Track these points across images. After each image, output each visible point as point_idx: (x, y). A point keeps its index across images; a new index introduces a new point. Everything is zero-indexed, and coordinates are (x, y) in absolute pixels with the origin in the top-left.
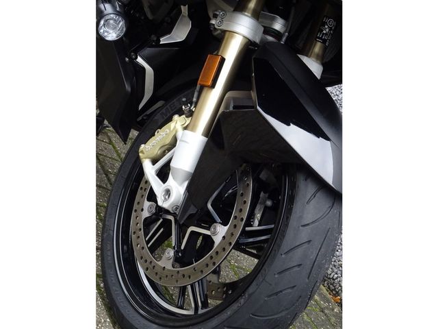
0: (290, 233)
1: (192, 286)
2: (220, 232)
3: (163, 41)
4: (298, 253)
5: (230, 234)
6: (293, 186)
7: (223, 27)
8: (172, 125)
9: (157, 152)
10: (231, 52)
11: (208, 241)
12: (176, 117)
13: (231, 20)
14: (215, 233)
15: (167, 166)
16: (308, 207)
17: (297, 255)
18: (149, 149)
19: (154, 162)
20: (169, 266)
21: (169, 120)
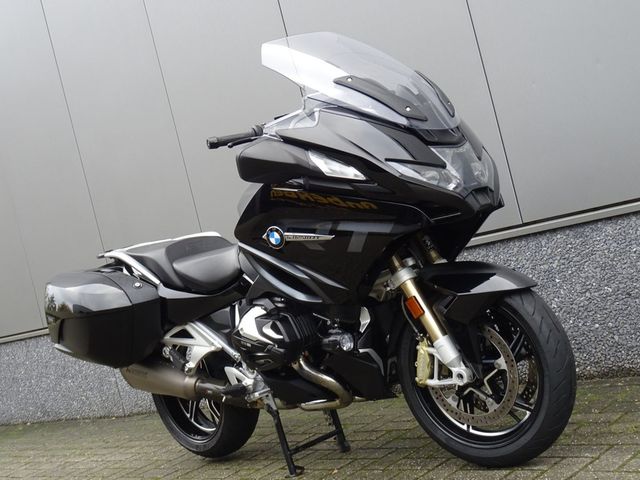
0: (532, 324)
1: (516, 404)
2: (501, 363)
3: (362, 330)
4: (544, 327)
5: (507, 356)
6: (510, 307)
7: (397, 285)
8: (421, 351)
9: (427, 371)
10: (412, 290)
11: (502, 373)
12: (418, 347)
13: (398, 279)
14: (500, 366)
15: (441, 365)
16: (525, 307)
17: (545, 329)
18: (422, 376)
19: (432, 377)
20: (496, 406)
21: (416, 351)
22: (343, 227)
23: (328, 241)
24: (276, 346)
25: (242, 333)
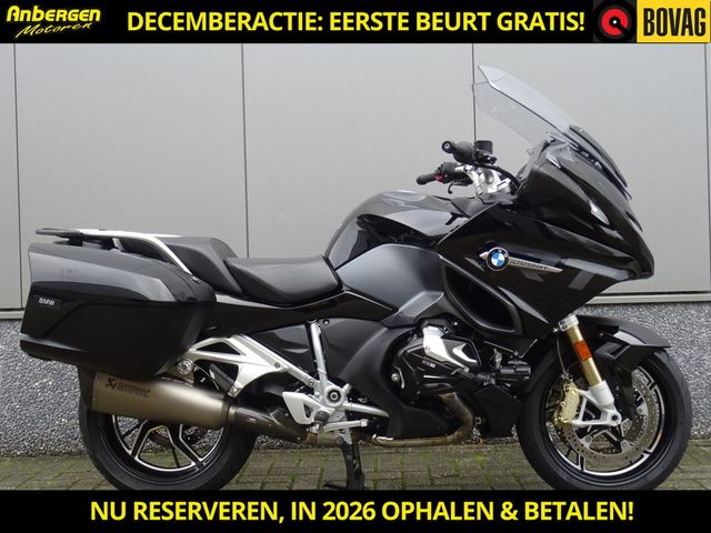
22: (570, 263)
23: (552, 273)
24: (467, 370)
25: (427, 352)
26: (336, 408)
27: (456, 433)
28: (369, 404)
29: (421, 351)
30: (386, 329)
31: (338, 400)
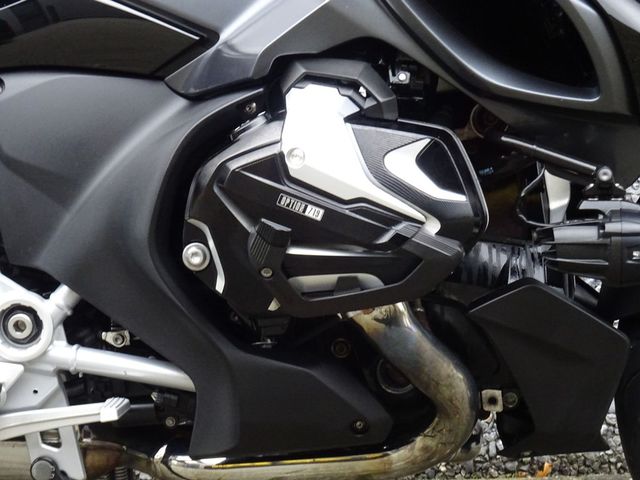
24: (433, 227)
25: (294, 166)
26: (29, 366)
27: (419, 441)
28: (136, 349)
29: (275, 166)
30: (181, 103)
31: (34, 337)
